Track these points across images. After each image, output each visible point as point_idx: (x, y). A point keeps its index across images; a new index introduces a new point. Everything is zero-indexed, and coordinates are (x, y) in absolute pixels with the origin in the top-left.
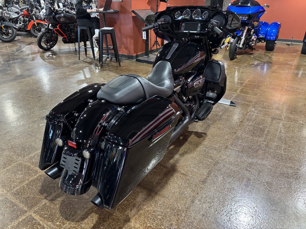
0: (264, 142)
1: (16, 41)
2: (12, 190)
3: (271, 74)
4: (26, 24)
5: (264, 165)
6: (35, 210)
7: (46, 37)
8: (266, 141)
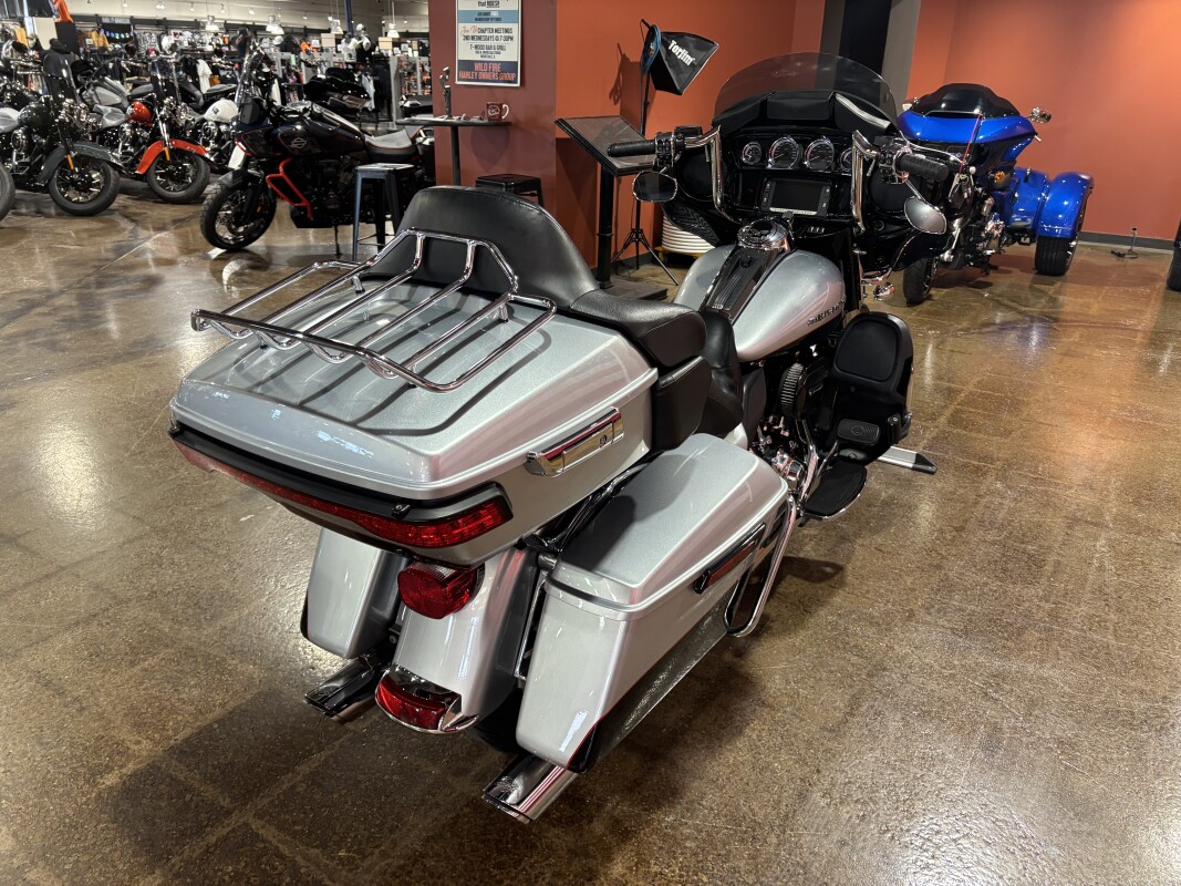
0: (1043, 604)
1: (114, 211)
2: (170, 738)
3: (1060, 362)
5: (1045, 681)
6: (259, 807)
7: (236, 202)
8: (1052, 599)
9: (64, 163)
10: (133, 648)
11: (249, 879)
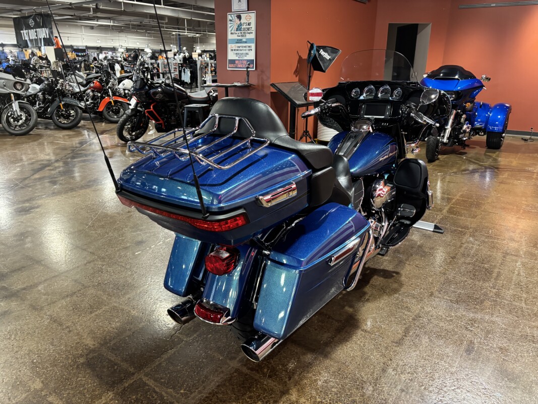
0: (492, 290)
3: (499, 186)
4: (95, 102)
5: (493, 323)
7: (132, 122)
8: (497, 288)
9: (59, 107)
10: (91, 306)
11: (142, 401)
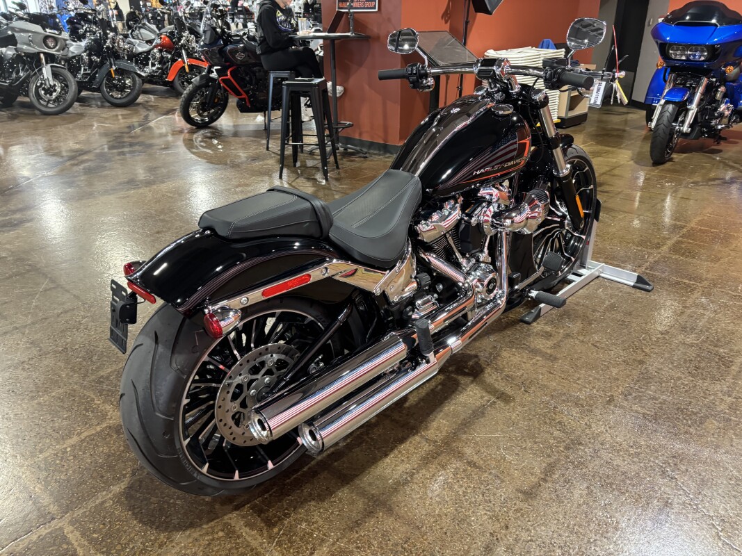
1: (139, 104)
6: (75, 516)
7: (202, 96)
9: (109, 73)
